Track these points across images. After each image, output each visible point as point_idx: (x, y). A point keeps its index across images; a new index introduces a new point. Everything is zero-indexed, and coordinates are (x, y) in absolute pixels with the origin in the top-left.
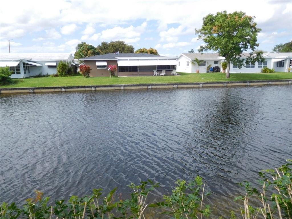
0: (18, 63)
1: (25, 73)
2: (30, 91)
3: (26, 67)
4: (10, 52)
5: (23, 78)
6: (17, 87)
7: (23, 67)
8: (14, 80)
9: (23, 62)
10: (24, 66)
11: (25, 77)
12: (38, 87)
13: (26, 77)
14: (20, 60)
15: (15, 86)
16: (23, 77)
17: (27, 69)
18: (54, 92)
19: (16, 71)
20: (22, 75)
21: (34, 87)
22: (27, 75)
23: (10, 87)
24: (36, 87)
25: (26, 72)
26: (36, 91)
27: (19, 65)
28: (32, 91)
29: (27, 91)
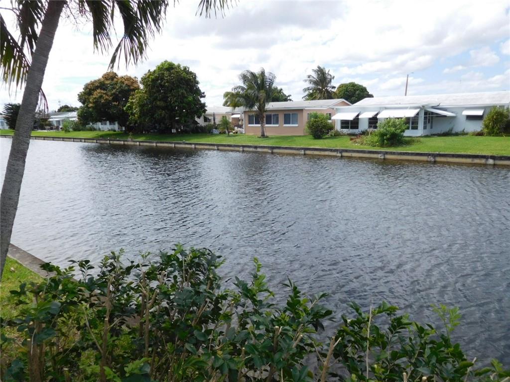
0: (417, 111)
1: (425, 128)
2: (429, 160)
3: (428, 118)
4: (406, 95)
5: (421, 137)
6: (408, 150)
7: (423, 117)
8: (407, 139)
9: (425, 110)
10: (424, 117)
11: (423, 135)
12: (443, 153)
13: (426, 134)
14: (421, 106)
15: (408, 148)
16: (420, 135)
17: (429, 122)
18: (472, 163)
19: (412, 124)
20: (420, 132)
21: (437, 153)
22: (427, 132)
23: (400, 150)
24: (441, 153)
25: (427, 127)
26: (438, 159)
27: (418, 114)
28: (432, 159)
29: (424, 158)
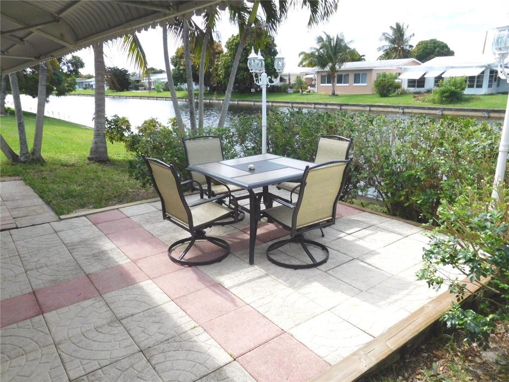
0: (483, 69)
1: (490, 86)
2: (483, 115)
3: (494, 77)
4: (483, 53)
5: (485, 95)
6: (466, 107)
7: (488, 76)
8: (467, 97)
9: (490, 69)
10: (490, 76)
11: (487, 93)
12: (497, 109)
13: (490, 93)
14: (487, 65)
15: (465, 105)
16: (484, 93)
17: (495, 81)
19: (477, 83)
20: (484, 90)
21: (491, 109)
22: (491, 90)
23: (458, 106)
24: (495, 109)
25: (493, 86)
26: (492, 115)
27: (483, 73)
28: (486, 115)
29: (479, 114)
